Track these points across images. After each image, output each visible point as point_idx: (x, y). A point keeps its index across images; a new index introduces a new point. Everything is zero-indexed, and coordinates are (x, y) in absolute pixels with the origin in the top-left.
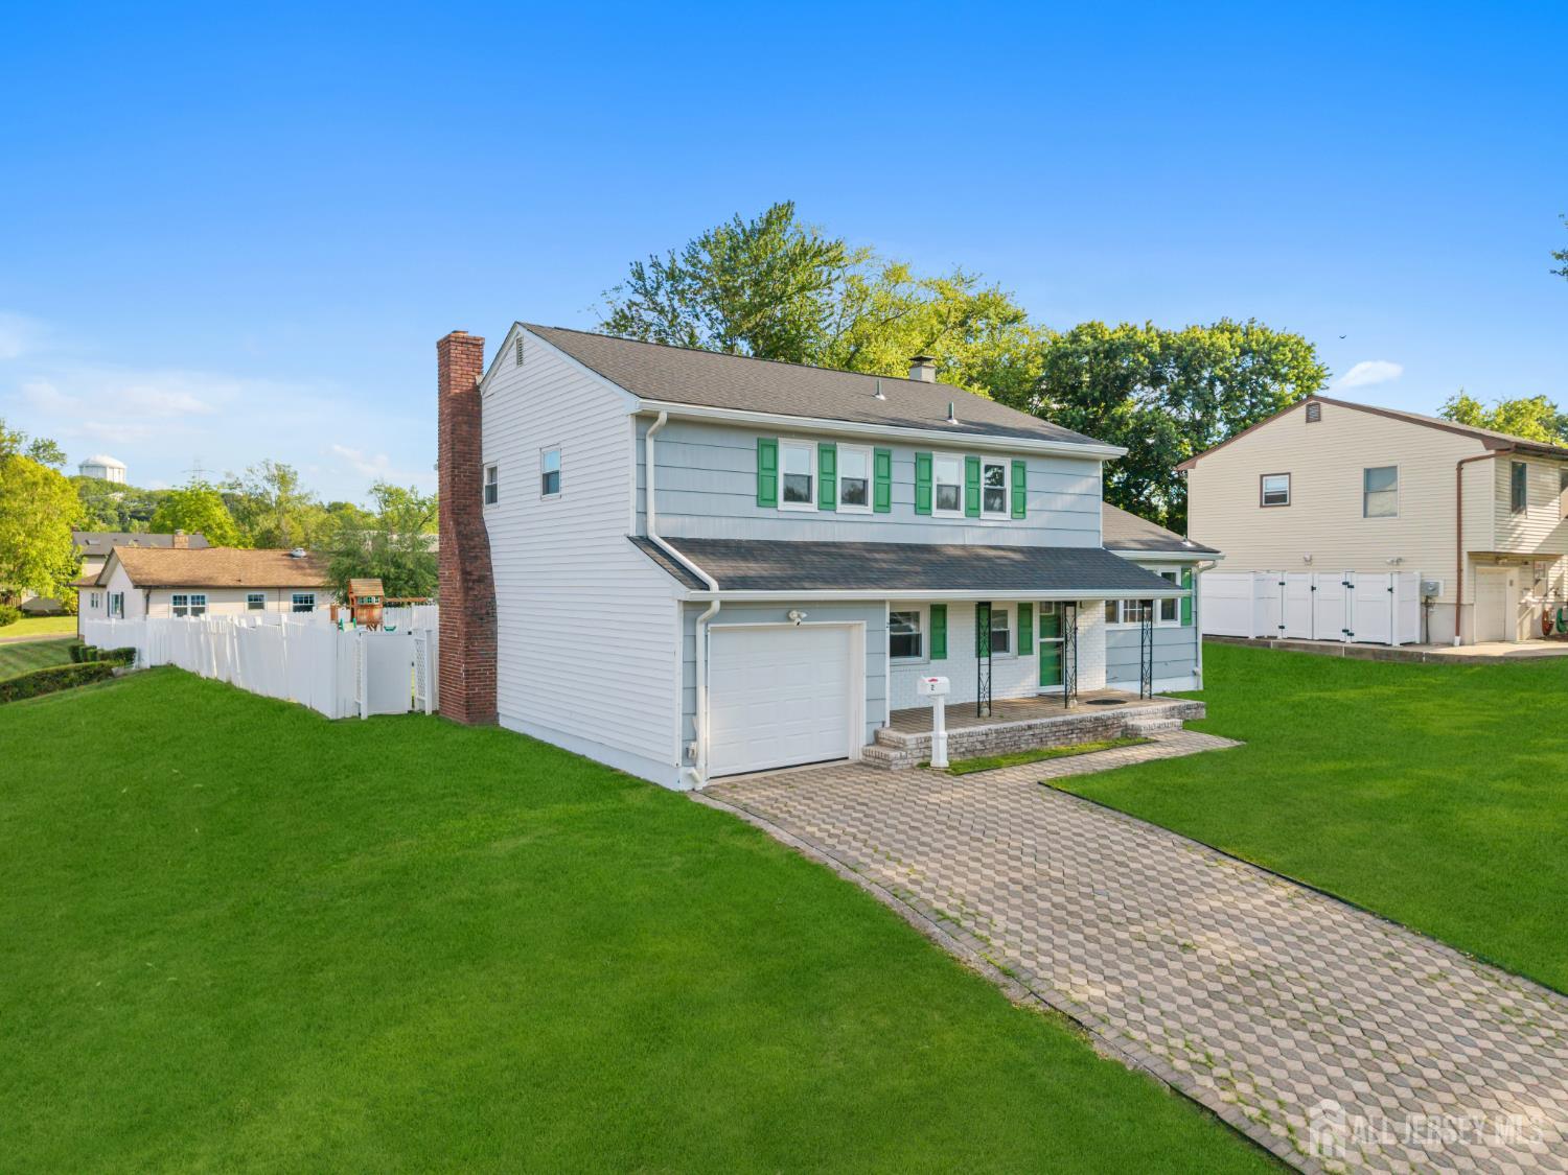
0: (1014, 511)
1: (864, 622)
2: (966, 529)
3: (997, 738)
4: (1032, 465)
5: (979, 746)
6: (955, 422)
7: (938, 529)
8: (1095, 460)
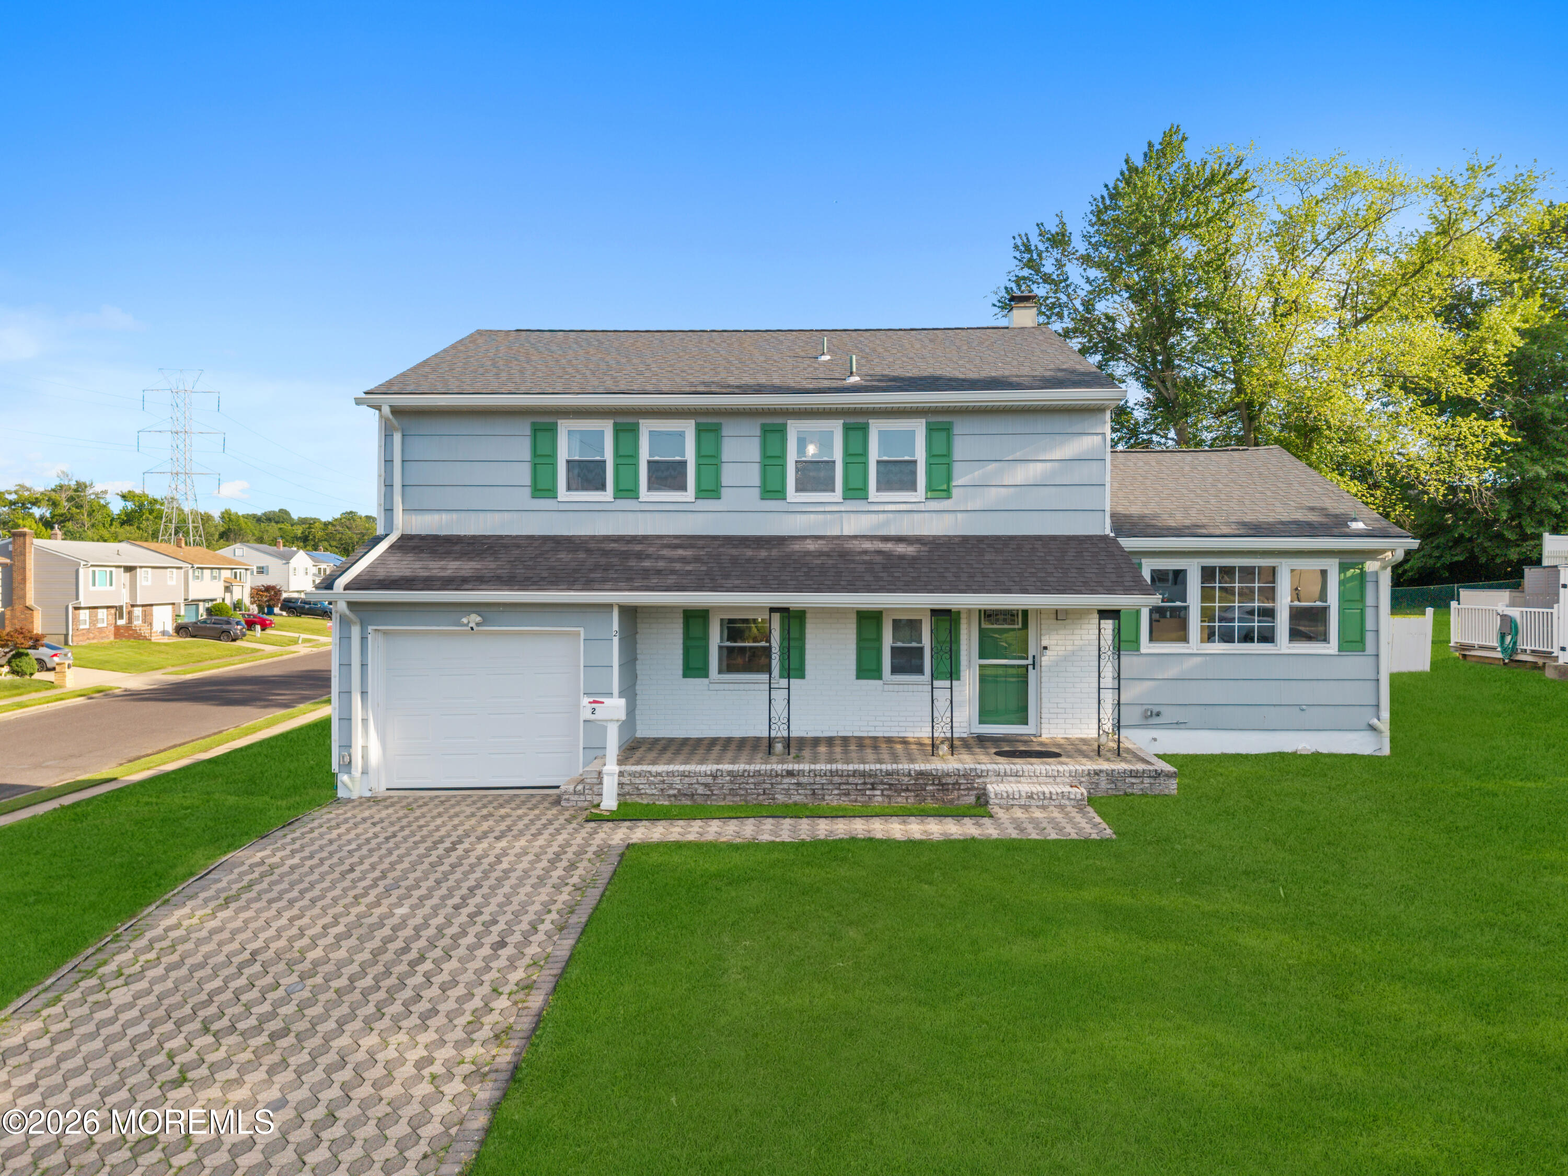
0: (930, 488)
1: (581, 630)
2: (844, 514)
3: (731, 782)
4: (961, 427)
5: (701, 790)
6: (855, 379)
7: (798, 516)
8: (1100, 410)
